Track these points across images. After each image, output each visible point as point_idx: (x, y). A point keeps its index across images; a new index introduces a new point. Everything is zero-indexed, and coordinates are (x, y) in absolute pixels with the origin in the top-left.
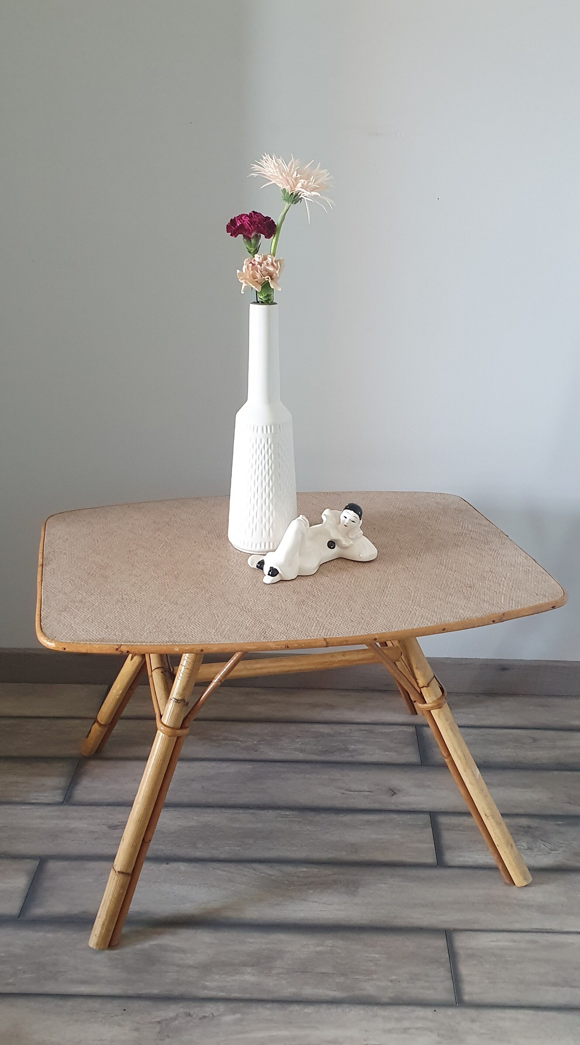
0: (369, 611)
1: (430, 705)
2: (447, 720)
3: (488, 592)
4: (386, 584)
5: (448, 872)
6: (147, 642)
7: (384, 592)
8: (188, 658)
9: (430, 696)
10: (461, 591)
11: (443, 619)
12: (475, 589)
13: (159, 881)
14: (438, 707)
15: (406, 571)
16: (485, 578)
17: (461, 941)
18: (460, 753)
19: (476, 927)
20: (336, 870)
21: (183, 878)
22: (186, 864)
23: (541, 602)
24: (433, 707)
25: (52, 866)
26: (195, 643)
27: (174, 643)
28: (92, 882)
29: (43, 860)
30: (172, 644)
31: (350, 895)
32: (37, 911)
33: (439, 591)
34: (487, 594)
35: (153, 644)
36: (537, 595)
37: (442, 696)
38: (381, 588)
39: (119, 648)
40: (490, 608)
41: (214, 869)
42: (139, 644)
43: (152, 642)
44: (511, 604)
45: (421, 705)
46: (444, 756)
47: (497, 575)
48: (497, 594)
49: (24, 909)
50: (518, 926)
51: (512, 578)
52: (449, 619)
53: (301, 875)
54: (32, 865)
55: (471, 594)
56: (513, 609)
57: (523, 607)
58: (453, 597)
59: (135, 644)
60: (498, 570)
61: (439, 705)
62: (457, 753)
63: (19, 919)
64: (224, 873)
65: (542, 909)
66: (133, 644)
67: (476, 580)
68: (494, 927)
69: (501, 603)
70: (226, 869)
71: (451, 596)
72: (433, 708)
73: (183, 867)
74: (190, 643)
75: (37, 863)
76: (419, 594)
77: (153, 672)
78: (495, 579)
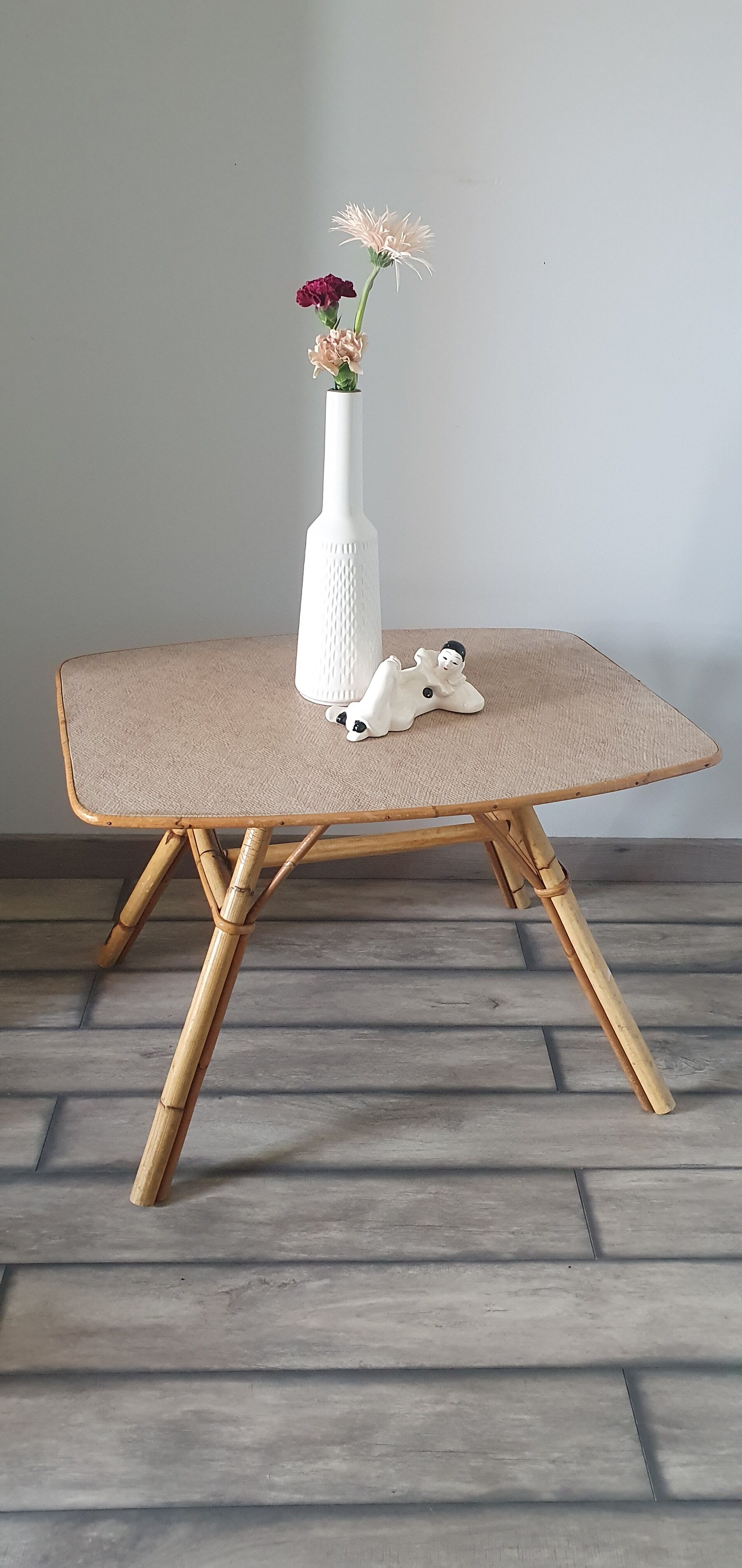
0: (483, 773)
1: (551, 891)
2: (571, 909)
3: (626, 749)
4: (499, 741)
5: (573, 1099)
6: (214, 814)
7: (499, 750)
8: (253, 836)
9: (550, 880)
10: (593, 747)
11: (575, 781)
12: (609, 745)
13: (211, 1119)
14: (561, 893)
15: (521, 724)
16: (620, 731)
17: (595, 1183)
18: (587, 949)
19: (611, 1164)
20: (433, 1100)
21: (241, 1115)
22: (244, 1098)
23: (691, 760)
24: (554, 893)
25: (74, 1105)
26: (274, 815)
27: (248, 815)
28: (126, 1124)
29: (60, 1099)
30: (244, 815)
31: (453, 1130)
32: (60, 1162)
33: (566, 747)
34: (625, 750)
35: (221, 816)
36: (686, 751)
37: (565, 879)
38: (494, 745)
39: (179, 821)
40: (631, 767)
41: (280, 1102)
42: (203, 816)
43: (220, 813)
44: (655, 761)
45: (539, 891)
46: (567, 954)
47: (633, 728)
48: (637, 750)
49: (42, 1159)
50: (662, 1162)
51: (653, 731)
52: (583, 781)
53: (390, 1106)
54: (48, 1104)
55: (605, 751)
56: (659, 768)
57: (670, 765)
58: (584, 755)
59: (199, 816)
60: (634, 721)
61: (561, 890)
62: (584, 950)
63: (37, 1172)
64: (293, 1108)
65: (691, 1140)
66: (196, 816)
67: (609, 734)
68: (632, 1164)
69: (644, 761)
70: (294, 1102)
71: (581, 754)
72: (554, 895)
73: (240, 1101)
74: (267, 815)
75: (53, 1102)
76: (541, 751)
77: (201, 857)
78: (632, 732)
